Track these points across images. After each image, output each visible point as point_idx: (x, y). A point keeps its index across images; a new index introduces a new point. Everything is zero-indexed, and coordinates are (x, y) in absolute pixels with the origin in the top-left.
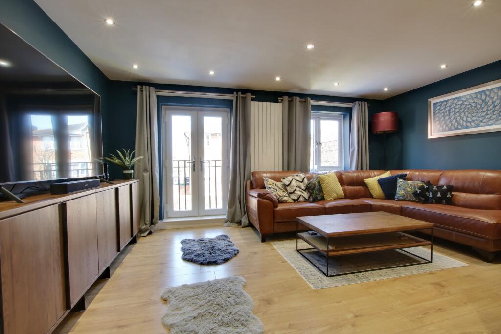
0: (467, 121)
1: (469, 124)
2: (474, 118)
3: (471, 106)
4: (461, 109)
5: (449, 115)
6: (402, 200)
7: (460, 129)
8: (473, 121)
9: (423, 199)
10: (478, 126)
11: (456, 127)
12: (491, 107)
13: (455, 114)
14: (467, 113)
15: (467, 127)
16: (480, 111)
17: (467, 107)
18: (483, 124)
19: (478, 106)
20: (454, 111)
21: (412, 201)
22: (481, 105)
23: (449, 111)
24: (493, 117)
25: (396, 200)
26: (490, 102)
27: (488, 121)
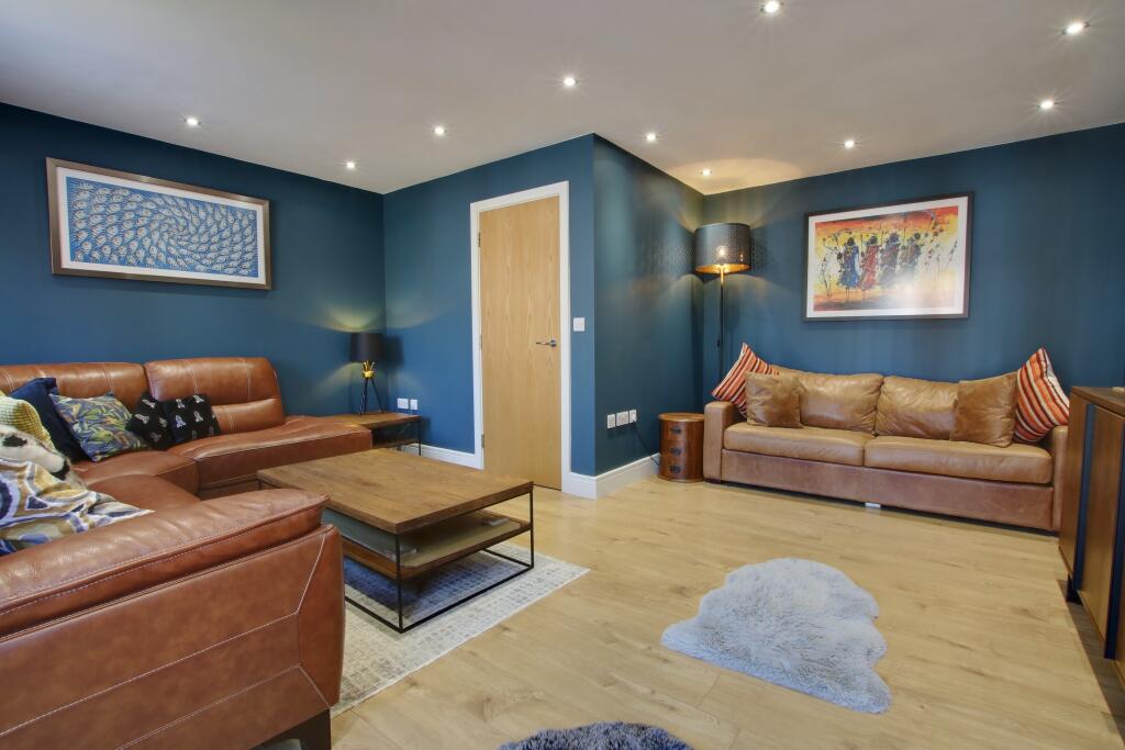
0: (169, 254)
1: (172, 261)
2: (184, 252)
3: (177, 223)
4: (152, 221)
5: (119, 225)
6: (114, 455)
7: (151, 266)
8: (183, 257)
9: (156, 437)
10: (193, 269)
11: (141, 260)
12: (215, 239)
13: (137, 229)
14: (166, 234)
15: (168, 266)
16: (195, 239)
17: (168, 221)
18: (202, 268)
19: (192, 229)
20: (135, 221)
21: (137, 450)
22: (197, 229)
23: (120, 215)
24: (220, 258)
25: (99, 457)
26: (214, 229)
27: (212, 265)
